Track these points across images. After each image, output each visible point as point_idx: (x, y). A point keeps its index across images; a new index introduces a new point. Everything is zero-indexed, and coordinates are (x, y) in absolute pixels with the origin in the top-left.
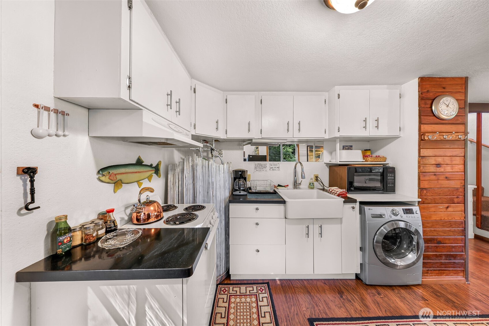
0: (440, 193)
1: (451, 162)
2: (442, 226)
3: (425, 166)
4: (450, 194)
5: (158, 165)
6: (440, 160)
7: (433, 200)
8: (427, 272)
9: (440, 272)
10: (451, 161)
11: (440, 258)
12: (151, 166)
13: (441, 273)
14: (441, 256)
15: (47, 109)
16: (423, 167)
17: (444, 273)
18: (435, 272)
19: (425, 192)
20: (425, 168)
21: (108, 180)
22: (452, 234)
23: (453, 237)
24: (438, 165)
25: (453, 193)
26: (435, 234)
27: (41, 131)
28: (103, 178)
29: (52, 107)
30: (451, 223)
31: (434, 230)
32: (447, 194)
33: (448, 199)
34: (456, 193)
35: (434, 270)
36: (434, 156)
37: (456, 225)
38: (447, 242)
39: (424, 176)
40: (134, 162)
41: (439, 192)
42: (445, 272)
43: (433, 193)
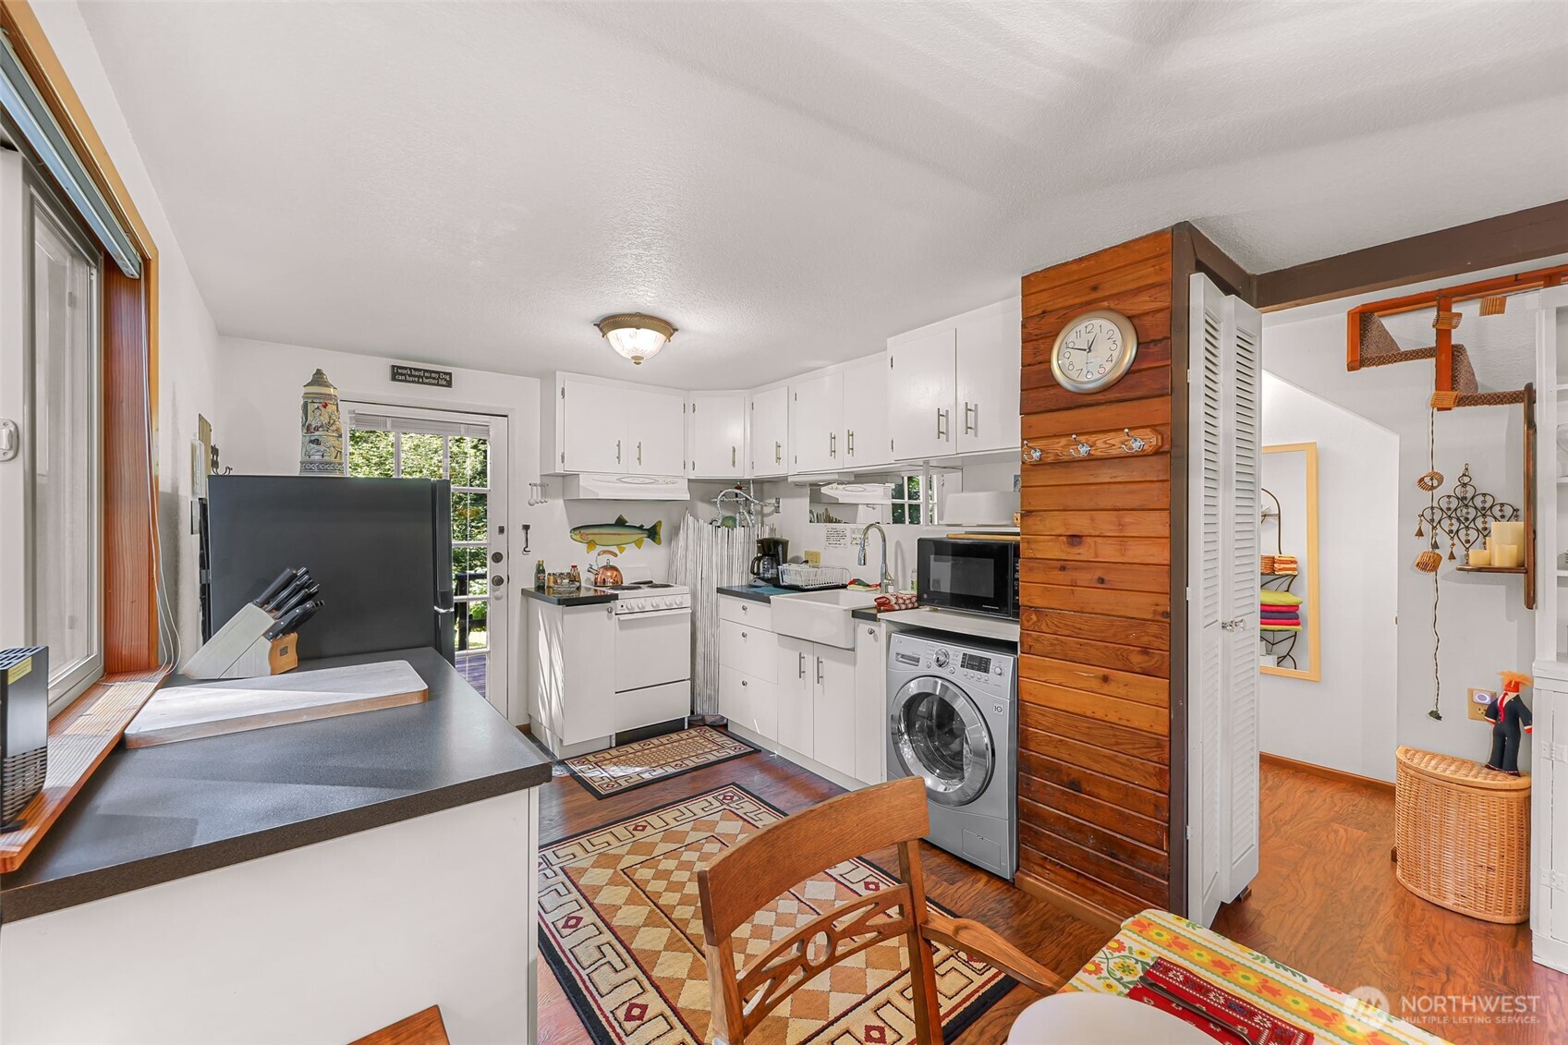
0: (1080, 629)
1: (1121, 530)
2: (1085, 734)
3: (1036, 541)
4: (1115, 635)
5: (654, 527)
6: (1079, 523)
7: (1058, 648)
8: (1040, 862)
9: (1082, 880)
10: (1121, 526)
11: (1078, 836)
12: (641, 528)
13: (1085, 886)
14: (1080, 829)
15: (535, 485)
16: (1028, 542)
17: (1095, 892)
18: (1064, 873)
19: (1034, 618)
20: (1033, 547)
21: (580, 539)
22: (1121, 771)
23: (1125, 783)
24: (1075, 539)
25: (1127, 636)
26: (1063, 755)
27: (532, 502)
28: (575, 537)
29: (538, 482)
30: (1117, 733)
31: (1061, 740)
32: (1103, 635)
33: (1107, 654)
34: (1137, 638)
35: (1062, 866)
36: (1061, 508)
37: (1137, 746)
38: (1104, 793)
39: (1031, 569)
40: (614, 523)
41: (1078, 626)
42: (1097, 888)
43: (1058, 624)
